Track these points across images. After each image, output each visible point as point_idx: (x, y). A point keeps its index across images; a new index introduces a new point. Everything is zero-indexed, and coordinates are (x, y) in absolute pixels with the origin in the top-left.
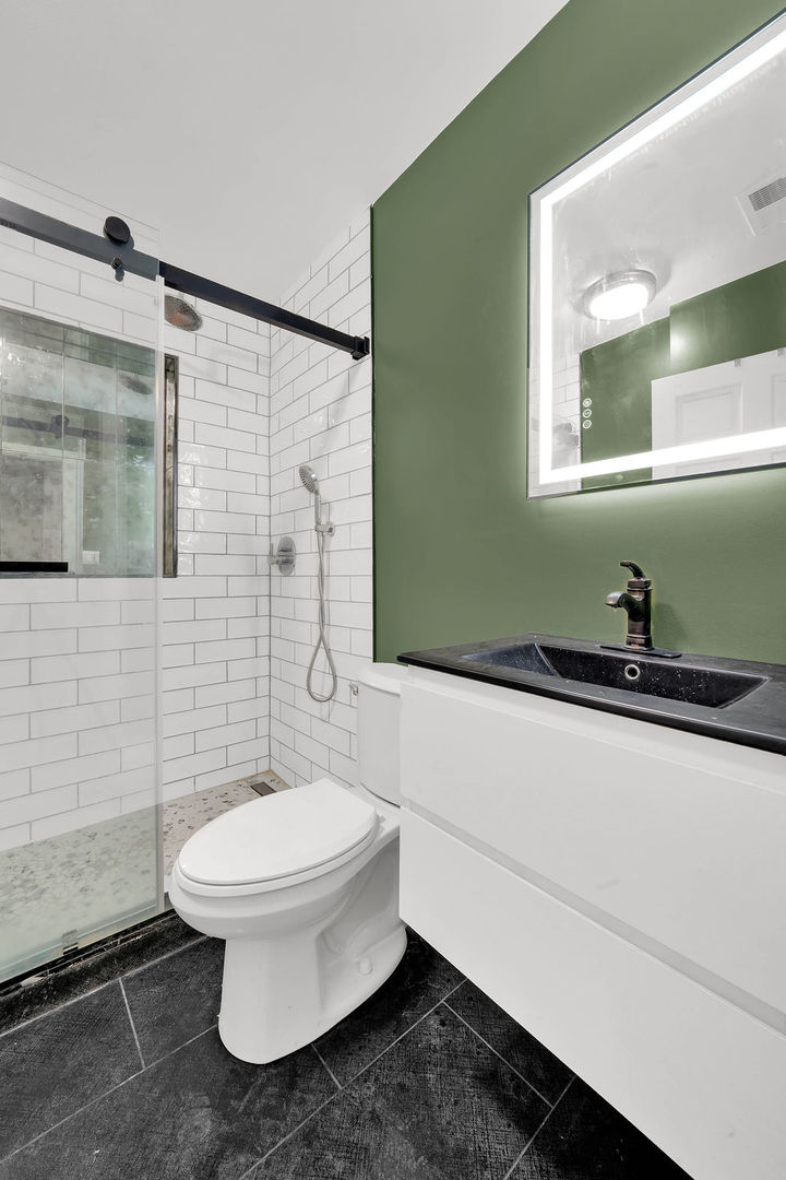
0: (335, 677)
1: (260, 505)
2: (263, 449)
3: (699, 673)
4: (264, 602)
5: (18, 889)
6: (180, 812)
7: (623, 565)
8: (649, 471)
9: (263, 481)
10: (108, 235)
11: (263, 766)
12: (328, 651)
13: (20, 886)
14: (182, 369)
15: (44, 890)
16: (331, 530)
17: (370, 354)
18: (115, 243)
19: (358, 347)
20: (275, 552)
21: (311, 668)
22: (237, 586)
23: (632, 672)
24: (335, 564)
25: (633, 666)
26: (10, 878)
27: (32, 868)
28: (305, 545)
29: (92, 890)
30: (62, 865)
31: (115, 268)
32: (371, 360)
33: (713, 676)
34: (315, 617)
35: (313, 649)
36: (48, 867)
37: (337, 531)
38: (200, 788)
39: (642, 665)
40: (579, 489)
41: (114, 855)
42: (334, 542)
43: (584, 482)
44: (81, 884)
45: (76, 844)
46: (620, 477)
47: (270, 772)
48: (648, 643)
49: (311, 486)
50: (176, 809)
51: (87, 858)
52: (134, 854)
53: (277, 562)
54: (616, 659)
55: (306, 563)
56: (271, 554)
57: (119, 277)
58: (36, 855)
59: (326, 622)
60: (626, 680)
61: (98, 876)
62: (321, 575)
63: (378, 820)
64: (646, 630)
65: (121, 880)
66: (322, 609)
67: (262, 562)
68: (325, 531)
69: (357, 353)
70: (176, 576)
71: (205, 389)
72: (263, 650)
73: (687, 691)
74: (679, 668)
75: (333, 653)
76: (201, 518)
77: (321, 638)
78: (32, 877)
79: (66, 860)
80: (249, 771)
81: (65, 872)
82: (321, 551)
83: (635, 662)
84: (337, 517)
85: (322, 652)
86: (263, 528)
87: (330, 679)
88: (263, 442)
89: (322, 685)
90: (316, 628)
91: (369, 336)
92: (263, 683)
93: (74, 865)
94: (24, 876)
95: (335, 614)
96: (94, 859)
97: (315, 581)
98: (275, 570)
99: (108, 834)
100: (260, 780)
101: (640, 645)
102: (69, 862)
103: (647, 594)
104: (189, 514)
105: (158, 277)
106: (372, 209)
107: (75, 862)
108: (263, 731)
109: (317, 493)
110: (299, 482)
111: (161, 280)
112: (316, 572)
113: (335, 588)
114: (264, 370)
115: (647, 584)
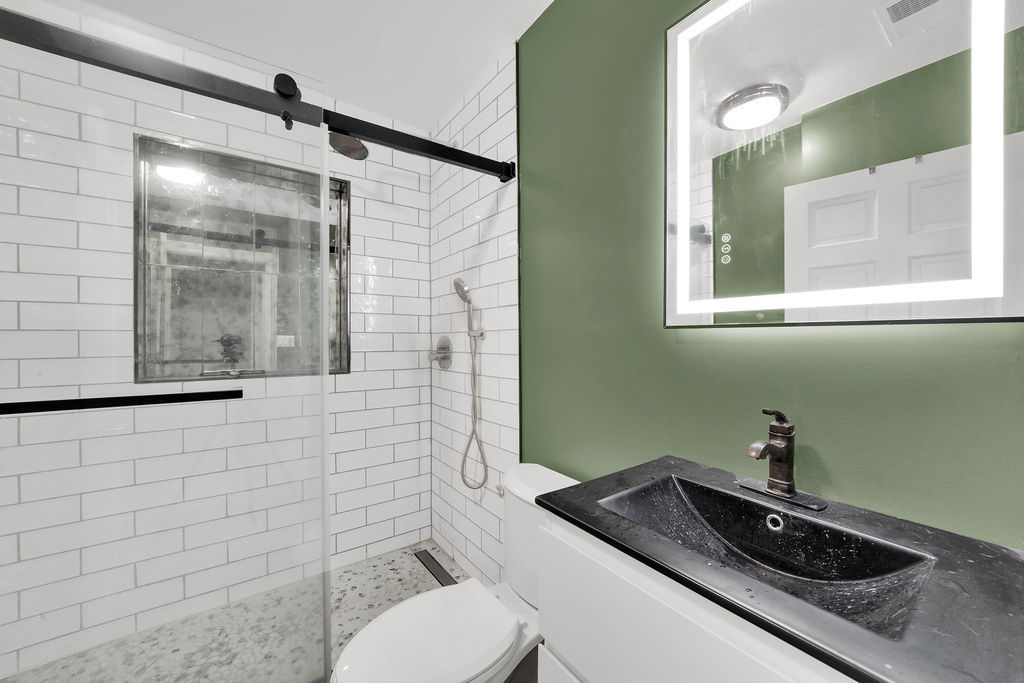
0: (486, 467)
1: (423, 307)
2: (424, 258)
3: (849, 536)
4: (426, 392)
5: (215, 653)
6: (353, 577)
7: (765, 412)
8: (781, 314)
9: (425, 286)
10: (278, 90)
11: (426, 535)
12: (480, 443)
13: (217, 649)
14: (353, 191)
15: (236, 654)
16: (482, 335)
17: (516, 178)
18: (285, 98)
19: (504, 171)
20: (435, 348)
21: (465, 456)
22: (403, 379)
23: (775, 522)
24: (487, 365)
25: (775, 516)
26: (209, 640)
27: (228, 631)
28: (460, 344)
29: (275, 657)
30: (252, 628)
31: (284, 118)
32: (516, 183)
33: (866, 543)
34: (469, 410)
35: (468, 439)
36: (241, 630)
37: (488, 336)
38: (371, 554)
39: (785, 517)
40: (712, 323)
41: (295, 621)
42: (485, 346)
43: (717, 317)
44: (266, 650)
45: (265, 608)
46: (761, 316)
47: (430, 540)
48: (791, 490)
49: (464, 296)
50: (349, 575)
51: (272, 623)
52: (312, 620)
53: (436, 359)
54: (758, 505)
55: (461, 361)
56: (431, 351)
57: (289, 126)
58: (232, 618)
59: (478, 416)
60: (768, 530)
61: (281, 642)
62: (474, 374)
63: (521, 628)
64: (789, 477)
65: (300, 648)
66: (474, 406)
67: (424, 356)
68: (477, 336)
69: (504, 177)
70: (349, 372)
71: (373, 208)
72: (425, 434)
73: (835, 553)
74: (826, 528)
75: (484, 446)
76: (371, 320)
77: (474, 432)
78: (226, 640)
79: (255, 624)
80: (413, 539)
81: (253, 637)
82: (474, 353)
83: (778, 513)
84: (487, 323)
85: (474, 443)
86: (425, 325)
87: (481, 467)
88: (424, 251)
89: (475, 472)
90: (469, 420)
91: (515, 161)
92: (426, 462)
93: (262, 629)
94: (221, 639)
95: (487, 409)
96: (278, 625)
97: (469, 378)
98: (436, 364)
99: (291, 599)
100: (423, 547)
101: (783, 490)
102: (258, 626)
103: (790, 440)
104: (361, 317)
105: (323, 124)
106: (517, 44)
107: (263, 627)
108: (425, 504)
109: (469, 302)
110: (454, 290)
111: (325, 126)
112: (470, 371)
113: (486, 387)
114: (425, 187)
115: (791, 429)
